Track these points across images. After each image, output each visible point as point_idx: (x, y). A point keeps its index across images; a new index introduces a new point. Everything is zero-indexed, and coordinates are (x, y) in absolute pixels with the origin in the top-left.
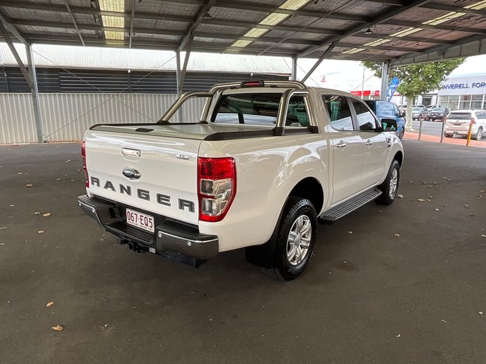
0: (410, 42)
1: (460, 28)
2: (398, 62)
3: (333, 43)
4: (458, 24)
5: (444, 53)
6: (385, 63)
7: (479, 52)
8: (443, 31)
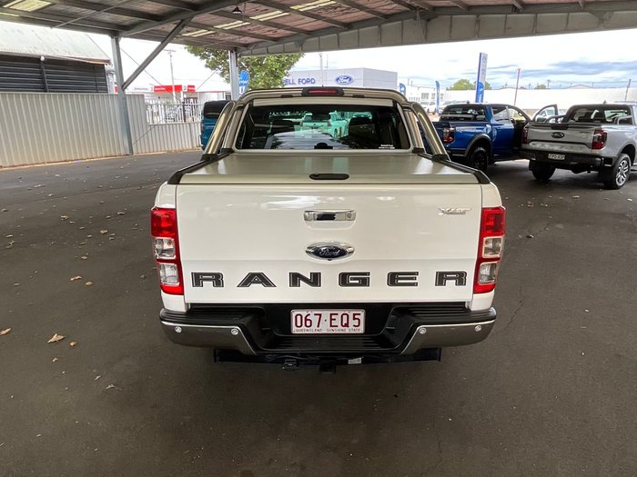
0: (269, 28)
1: (324, 17)
2: (247, 52)
3: (182, 20)
4: (324, 14)
5: (301, 45)
6: (232, 52)
7: (339, 46)
8: (308, 19)
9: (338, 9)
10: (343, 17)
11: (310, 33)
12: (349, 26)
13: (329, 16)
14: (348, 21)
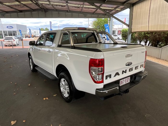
7: (18, 17)
8: (8, 8)
9: (20, 6)
10: (20, 9)
11: (7, 12)
12: (21, 11)
13: (15, 8)
14: (21, 10)
